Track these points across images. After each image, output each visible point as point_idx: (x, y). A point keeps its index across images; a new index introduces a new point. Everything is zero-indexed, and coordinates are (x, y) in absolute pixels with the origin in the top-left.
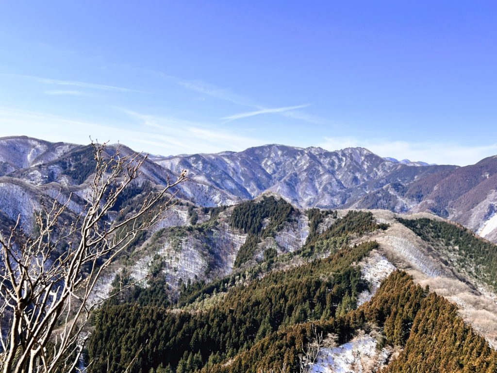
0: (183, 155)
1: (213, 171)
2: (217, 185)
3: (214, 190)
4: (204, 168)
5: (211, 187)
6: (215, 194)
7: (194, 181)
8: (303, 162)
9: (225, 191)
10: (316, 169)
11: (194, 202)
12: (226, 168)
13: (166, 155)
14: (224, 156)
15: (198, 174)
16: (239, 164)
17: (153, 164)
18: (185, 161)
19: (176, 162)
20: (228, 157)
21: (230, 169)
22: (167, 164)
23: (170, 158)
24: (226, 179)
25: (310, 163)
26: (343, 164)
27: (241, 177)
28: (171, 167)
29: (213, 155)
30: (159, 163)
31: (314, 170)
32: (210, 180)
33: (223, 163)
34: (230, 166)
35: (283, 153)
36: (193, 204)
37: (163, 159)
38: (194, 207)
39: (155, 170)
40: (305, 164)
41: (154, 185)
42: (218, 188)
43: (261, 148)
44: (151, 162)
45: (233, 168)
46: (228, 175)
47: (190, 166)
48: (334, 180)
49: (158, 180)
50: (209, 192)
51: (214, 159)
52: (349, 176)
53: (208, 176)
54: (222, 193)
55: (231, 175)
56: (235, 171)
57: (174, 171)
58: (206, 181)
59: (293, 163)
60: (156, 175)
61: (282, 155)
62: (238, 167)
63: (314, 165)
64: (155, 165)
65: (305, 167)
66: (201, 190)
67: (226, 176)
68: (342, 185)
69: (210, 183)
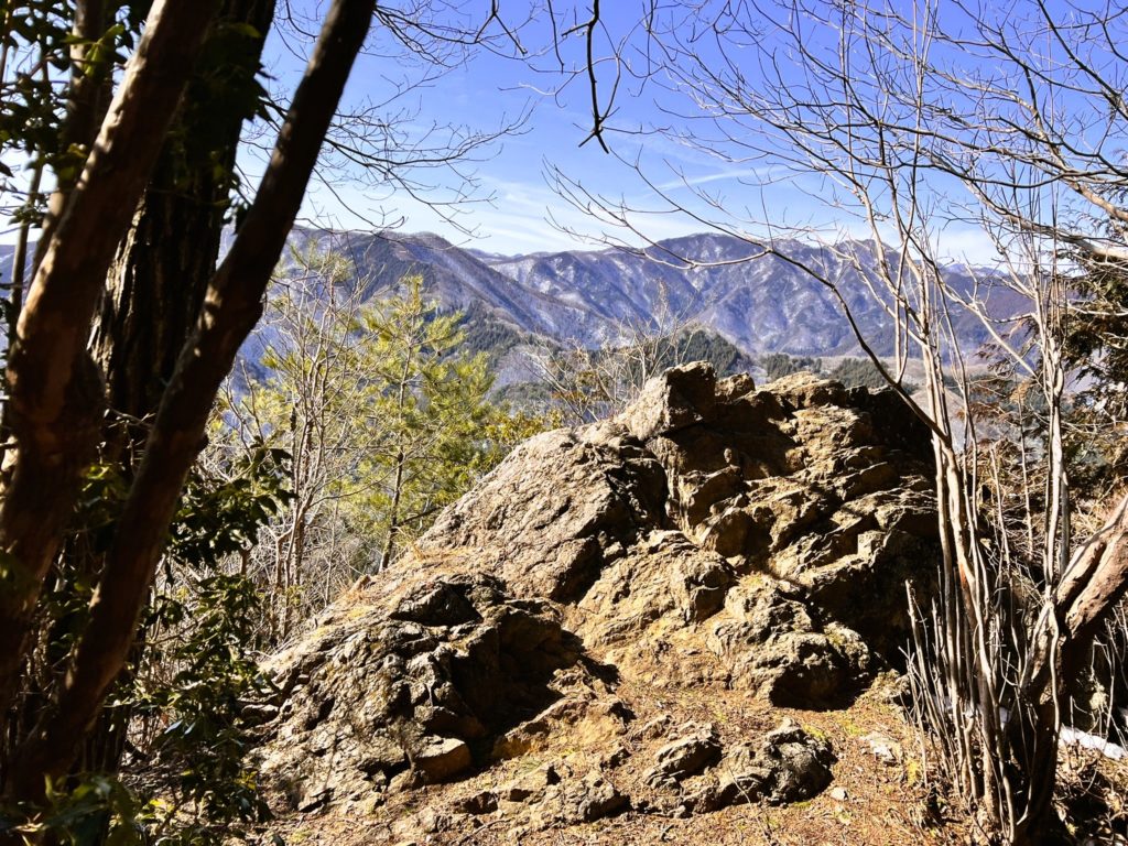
0: (540, 253)
1: (593, 284)
2: (602, 310)
3: (596, 319)
4: (578, 278)
5: (590, 314)
6: (597, 326)
7: (560, 302)
8: (762, 267)
9: (615, 321)
10: (786, 281)
11: (559, 341)
12: (617, 278)
13: (510, 254)
14: (613, 255)
15: (568, 289)
16: (641, 270)
17: (488, 269)
18: (544, 265)
19: (528, 266)
20: (621, 258)
21: (624, 281)
22: (512, 270)
23: (518, 259)
24: (617, 298)
25: (775, 269)
26: (839, 272)
27: (645, 296)
28: (520, 276)
29: (593, 253)
30: (497, 268)
31: (782, 282)
32: (588, 301)
33: (612, 269)
34: (625, 275)
35: (724, 249)
36: (559, 344)
37: (505, 260)
38: (560, 349)
39: (492, 282)
40: (765, 272)
41: (489, 309)
42: (602, 315)
43: (684, 241)
44: (484, 267)
45: (631, 280)
46: (621, 292)
47: (551, 275)
48: (819, 301)
49: (496, 300)
50: (587, 321)
51: (596, 262)
52: (848, 294)
53: (584, 294)
54: (609, 324)
55: (627, 291)
56: (634, 284)
57: (524, 283)
58: (581, 302)
59: (743, 270)
60: (492, 289)
61: (723, 255)
62: (639, 276)
63: (783, 273)
64: (491, 272)
65: (765, 277)
66: (572, 317)
67: (618, 293)
68: (833, 311)
69: (588, 307)
